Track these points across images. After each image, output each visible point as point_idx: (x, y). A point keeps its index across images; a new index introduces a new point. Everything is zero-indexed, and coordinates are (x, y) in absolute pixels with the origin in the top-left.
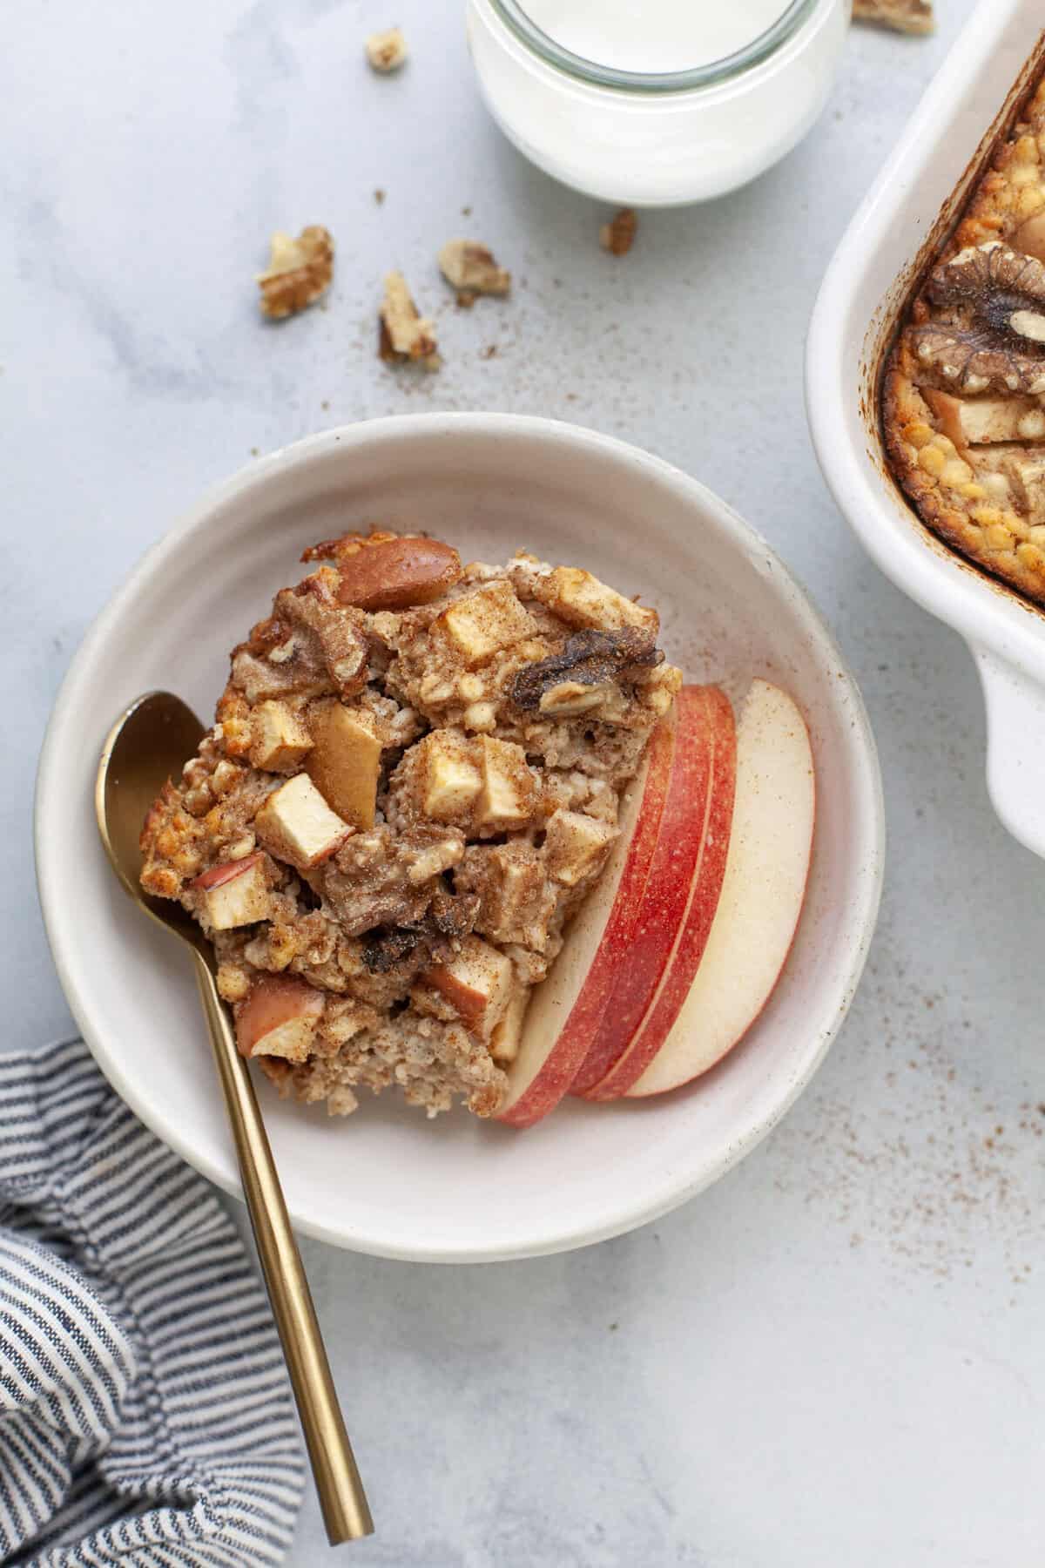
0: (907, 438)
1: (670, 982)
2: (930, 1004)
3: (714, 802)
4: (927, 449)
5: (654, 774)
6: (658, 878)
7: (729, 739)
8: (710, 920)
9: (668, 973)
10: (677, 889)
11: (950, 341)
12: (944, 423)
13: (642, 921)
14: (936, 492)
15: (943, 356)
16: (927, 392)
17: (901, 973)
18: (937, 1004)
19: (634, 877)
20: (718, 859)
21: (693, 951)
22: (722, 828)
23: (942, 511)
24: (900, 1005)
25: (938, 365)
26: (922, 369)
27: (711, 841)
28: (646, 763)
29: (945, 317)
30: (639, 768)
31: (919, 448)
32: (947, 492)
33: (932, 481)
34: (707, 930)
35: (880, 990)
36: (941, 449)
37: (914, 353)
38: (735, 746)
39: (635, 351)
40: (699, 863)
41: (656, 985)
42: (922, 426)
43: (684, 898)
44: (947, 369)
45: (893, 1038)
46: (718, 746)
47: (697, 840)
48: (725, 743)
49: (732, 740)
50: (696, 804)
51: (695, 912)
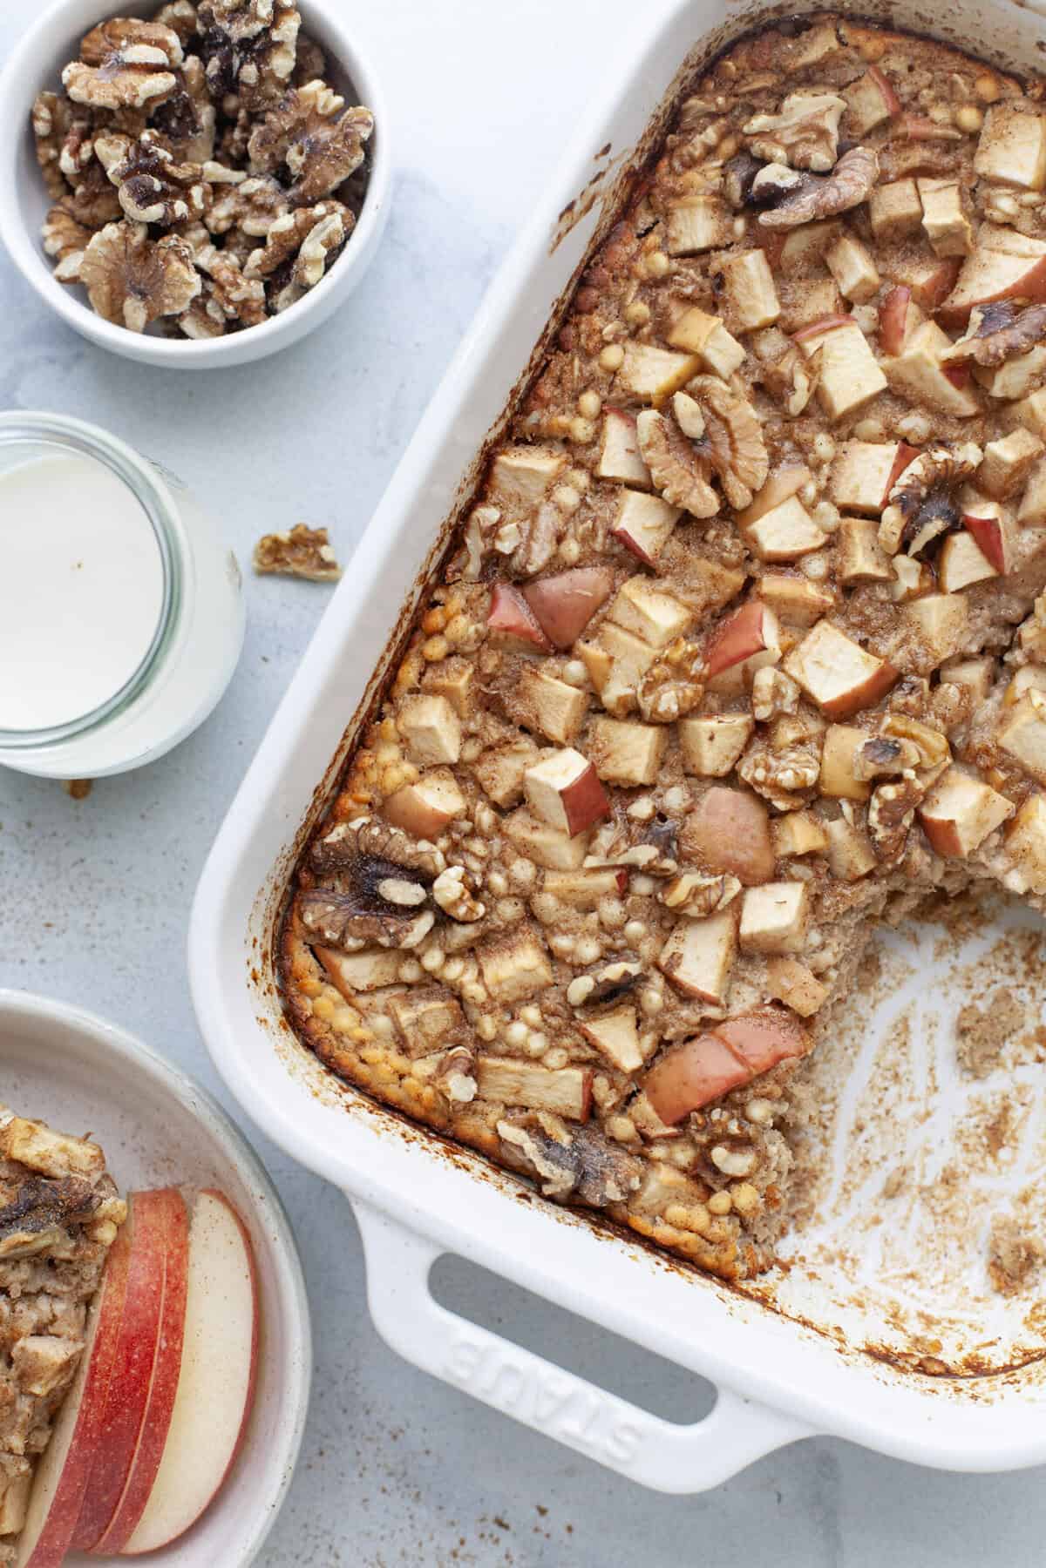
0: (302, 991)
1: (137, 1467)
2: (395, 1437)
3: (167, 1309)
4: (319, 1000)
5: (111, 1291)
6: (119, 1383)
7: (181, 1247)
8: (170, 1411)
9: (135, 1461)
10: (135, 1390)
11: (330, 908)
12: (330, 976)
13: (107, 1420)
14: (330, 1036)
15: (323, 923)
16: (317, 950)
17: (368, 1412)
18: (401, 1436)
19: (97, 1384)
20: (173, 1360)
21: (157, 1439)
22: (176, 1331)
23: (337, 1053)
24: (370, 1439)
25: (320, 931)
26: (310, 932)
27: (164, 1345)
28: (105, 1280)
29: (326, 885)
30: (100, 1283)
31: (313, 999)
32: (339, 1036)
33: (326, 1027)
34: (168, 1421)
35: (351, 1428)
36: (331, 999)
37: (301, 918)
38: (187, 1252)
39: (101, 881)
40: (155, 1364)
41: (128, 1470)
42: (312, 982)
43: (144, 1396)
44: (328, 934)
45: (364, 1469)
46: (170, 1255)
47: (152, 1343)
48: (177, 1251)
49: (184, 1247)
50: (150, 1312)
51: (155, 1409)
